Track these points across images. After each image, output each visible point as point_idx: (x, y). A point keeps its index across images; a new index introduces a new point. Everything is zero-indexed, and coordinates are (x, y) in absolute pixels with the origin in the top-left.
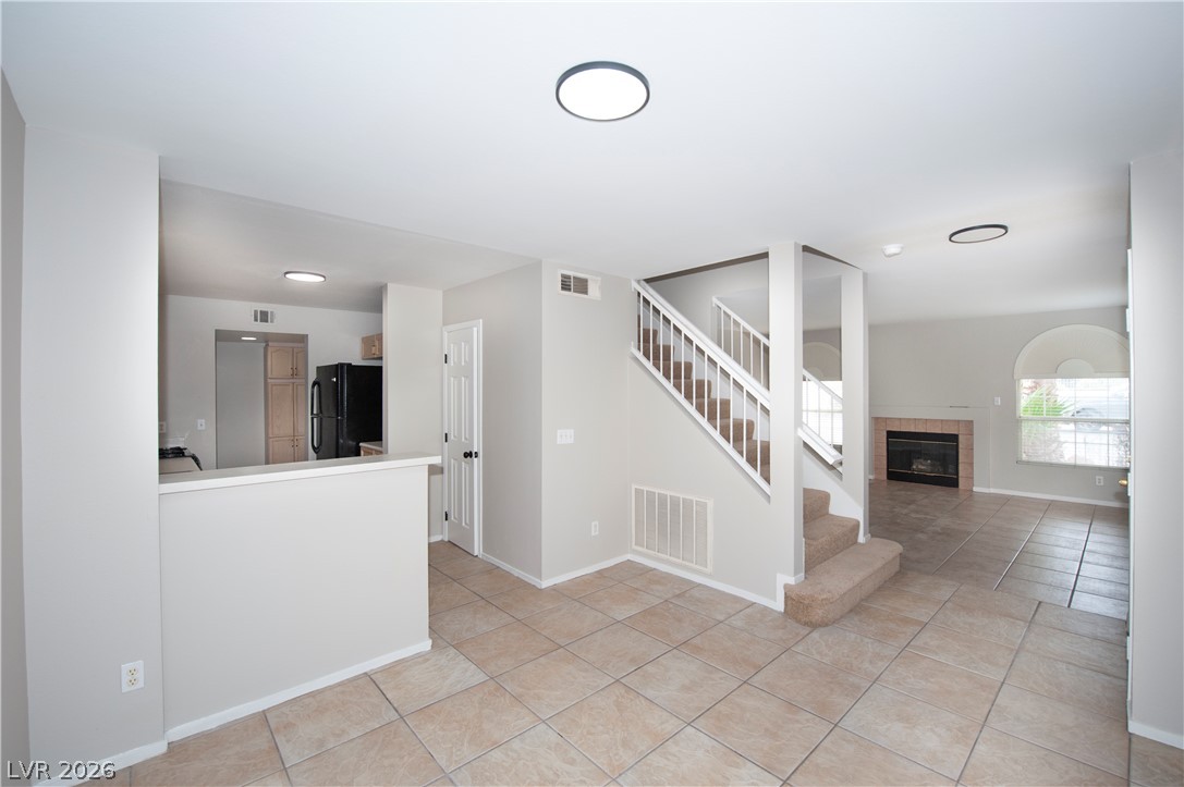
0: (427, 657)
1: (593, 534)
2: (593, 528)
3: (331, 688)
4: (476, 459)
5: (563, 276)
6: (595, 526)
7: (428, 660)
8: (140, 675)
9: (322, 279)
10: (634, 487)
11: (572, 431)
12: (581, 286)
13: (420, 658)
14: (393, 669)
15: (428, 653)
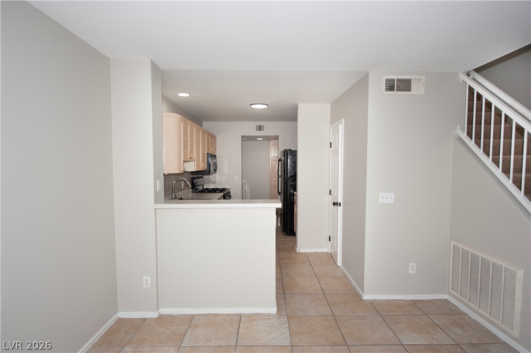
0: (271, 317)
1: (410, 272)
2: (411, 268)
3: (223, 315)
4: (339, 207)
5: (387, 80)
6: (413, 267)
7: (271, 319)
8: (149, 282)
9: (267, 106)
10: (453, 243)
11: (393, 195)
12: (405, 85)
13: (268, 316)
14: (252, 317)
15: (274, 315)
